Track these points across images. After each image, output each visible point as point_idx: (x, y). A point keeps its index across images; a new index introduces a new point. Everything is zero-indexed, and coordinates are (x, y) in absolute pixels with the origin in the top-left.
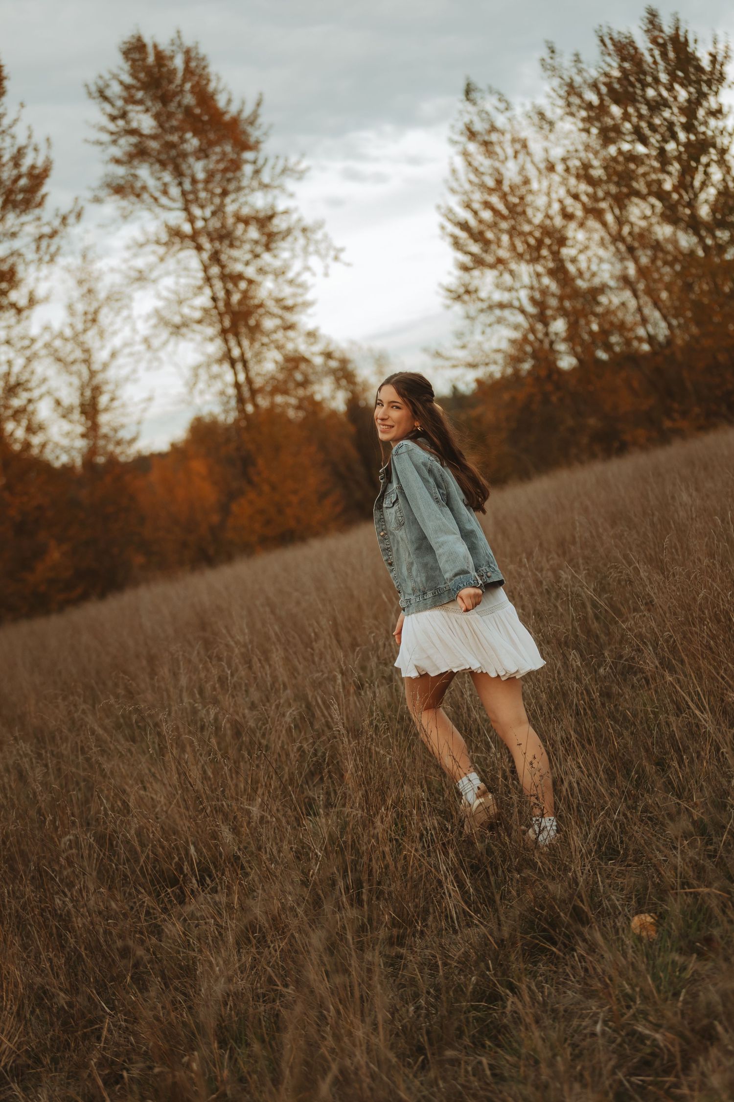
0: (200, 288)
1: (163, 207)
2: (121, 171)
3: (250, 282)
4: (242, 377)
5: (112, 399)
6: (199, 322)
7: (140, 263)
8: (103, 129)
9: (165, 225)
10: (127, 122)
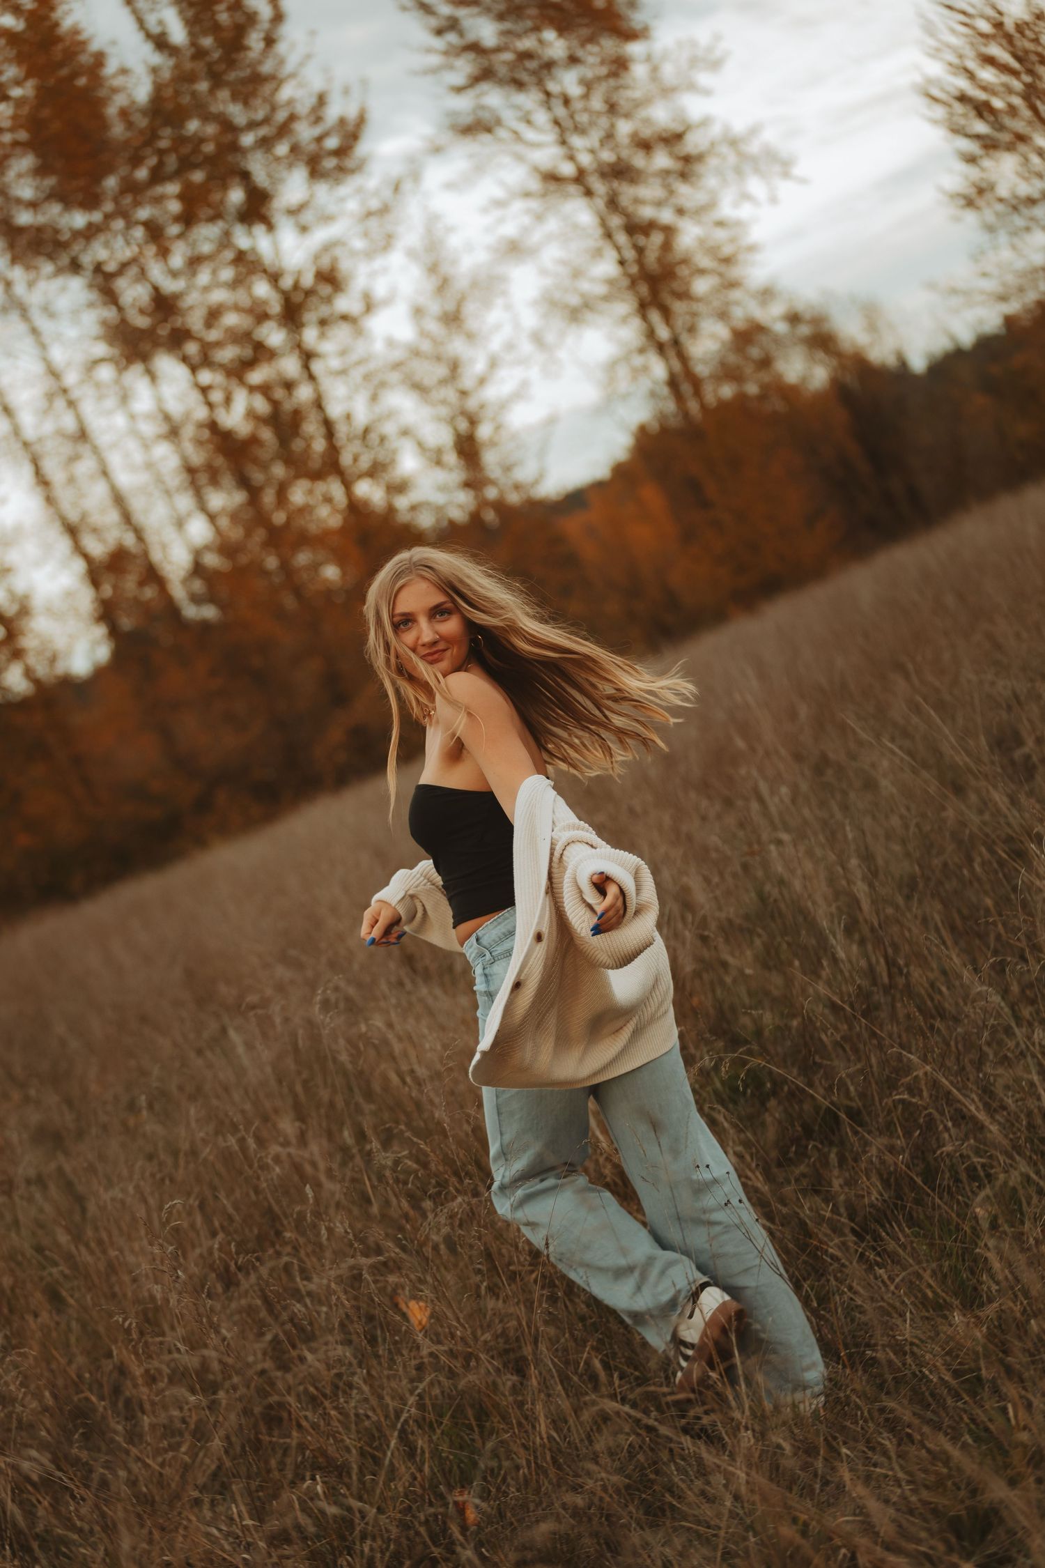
0: (599, 250)
1: (527, 143)
2: (463, 104)
3: (669, 231)
4: (677, 366)
5: (497, 428)
6: (606, 298)
7: (510, 229)
8: (429, 50)
9: (536, 169)
10: (461, 34)
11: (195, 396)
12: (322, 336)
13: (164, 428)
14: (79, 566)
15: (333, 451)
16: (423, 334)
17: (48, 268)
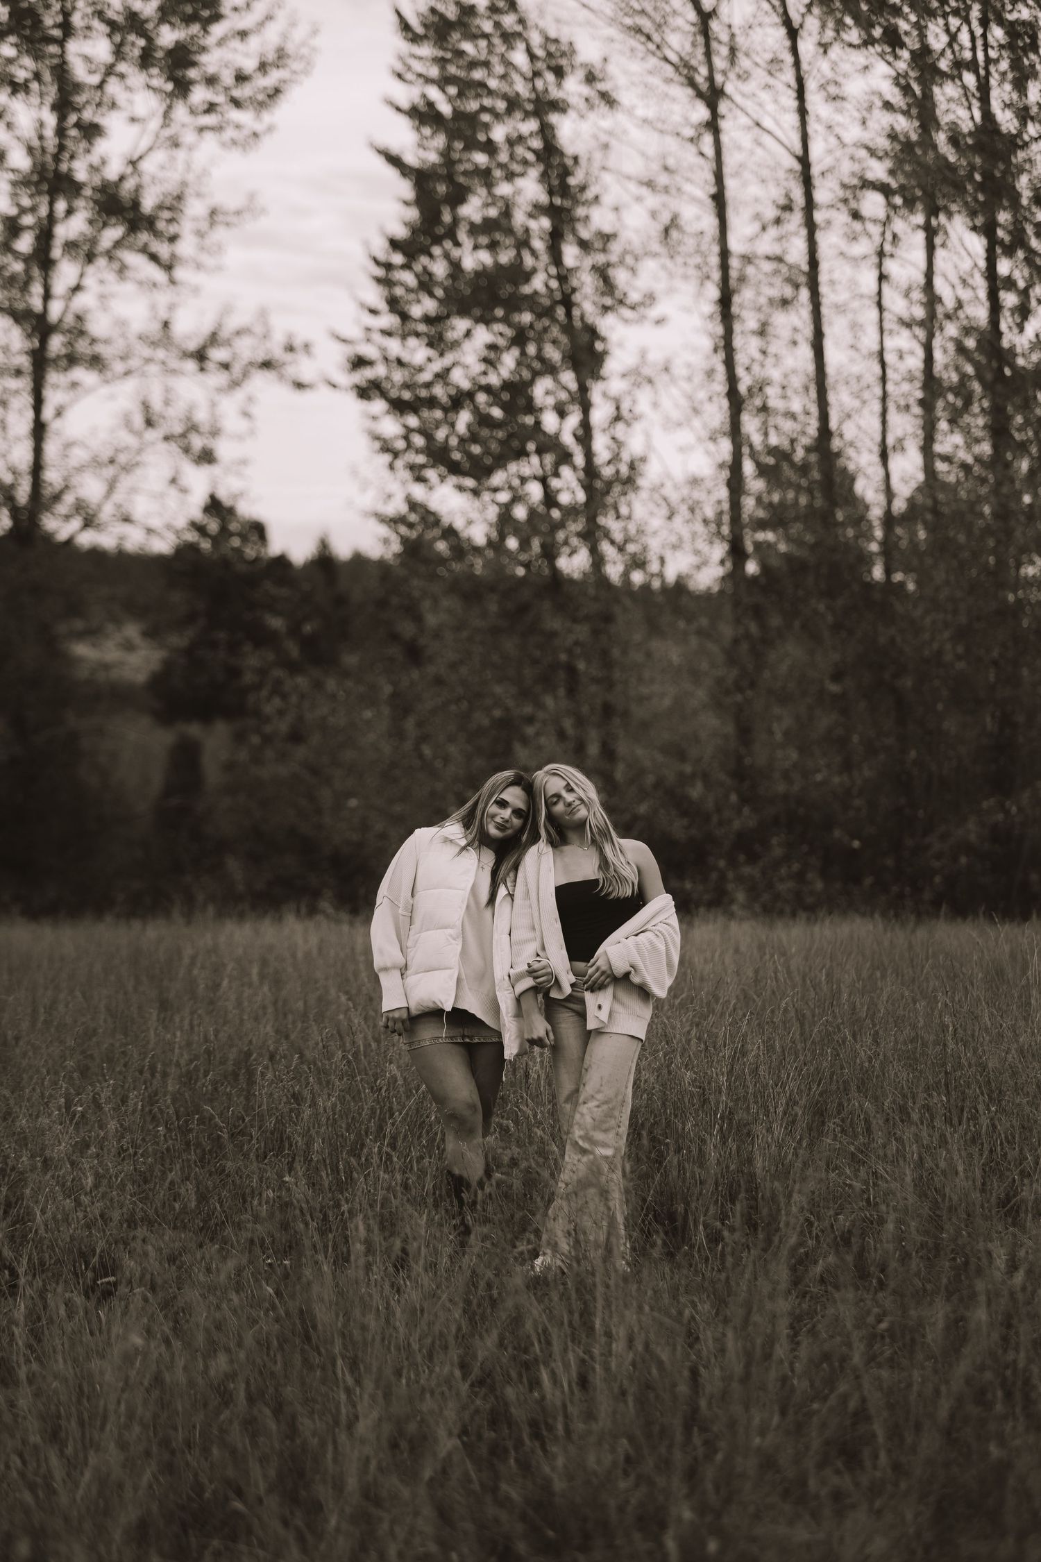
11: (980, 286)
17: (855, 34)
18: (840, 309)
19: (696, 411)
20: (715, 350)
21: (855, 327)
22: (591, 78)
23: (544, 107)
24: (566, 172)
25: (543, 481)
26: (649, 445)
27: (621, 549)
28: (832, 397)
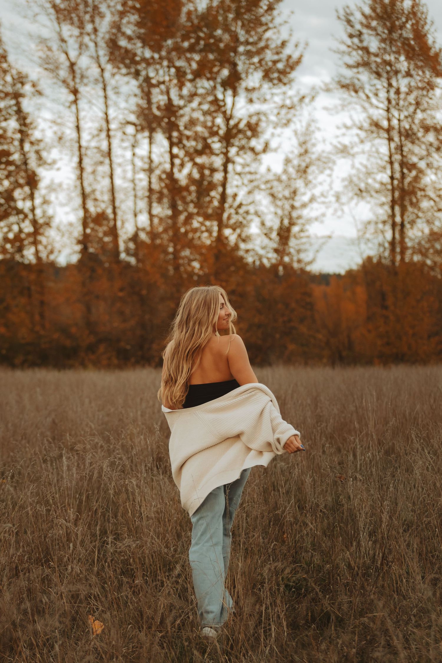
0: (384, 168)
1: (371, 104)
2: (349, 73)
3: (420, 171)
4: (397, 236)
5: (302, 231)
6: (378, 191)
7: (346, 141)
9: (370, 118)
10: (361, 41)
11: (167, 157)
12: (238, 154)
13: (146, 166)
14: (81, 213)
15: (221, 208)
16: (285, 171)
17: (124, 71)
18: (120, 165)
19: (70, 199)
20: (78, 179)
21: (125, 171)
22: (34, 86)
23: (17, 96)
24: (25, 118)
25: (18, 224)
26: (55, 212)
27: (46, 247)
28: (117, 195)
